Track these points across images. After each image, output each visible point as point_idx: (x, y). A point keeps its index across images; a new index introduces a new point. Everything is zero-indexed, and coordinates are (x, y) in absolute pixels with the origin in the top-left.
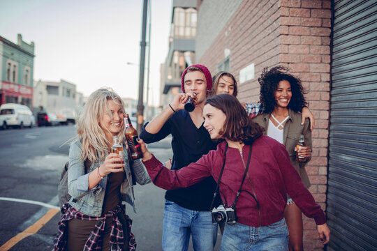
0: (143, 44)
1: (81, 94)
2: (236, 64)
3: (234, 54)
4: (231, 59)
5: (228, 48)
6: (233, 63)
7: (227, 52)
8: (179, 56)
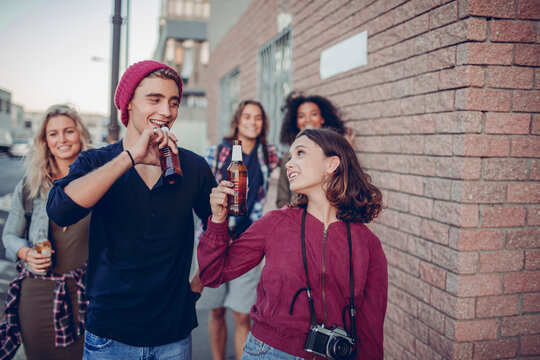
0: (117, 21)
1: (20, 108)
2: (308, 41)
3: (301, 22)
4: (293, 33)
5: (285, 11)
6: (300, 40)
7: (284, 20)
8: (176, 48)
